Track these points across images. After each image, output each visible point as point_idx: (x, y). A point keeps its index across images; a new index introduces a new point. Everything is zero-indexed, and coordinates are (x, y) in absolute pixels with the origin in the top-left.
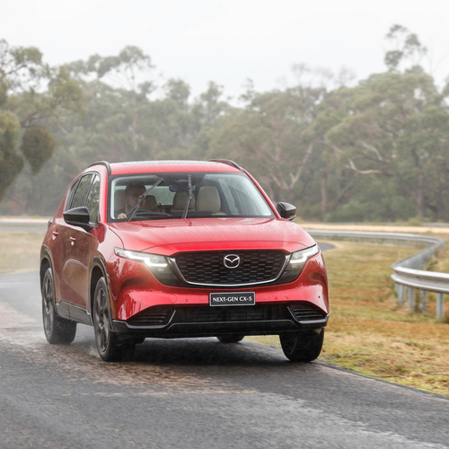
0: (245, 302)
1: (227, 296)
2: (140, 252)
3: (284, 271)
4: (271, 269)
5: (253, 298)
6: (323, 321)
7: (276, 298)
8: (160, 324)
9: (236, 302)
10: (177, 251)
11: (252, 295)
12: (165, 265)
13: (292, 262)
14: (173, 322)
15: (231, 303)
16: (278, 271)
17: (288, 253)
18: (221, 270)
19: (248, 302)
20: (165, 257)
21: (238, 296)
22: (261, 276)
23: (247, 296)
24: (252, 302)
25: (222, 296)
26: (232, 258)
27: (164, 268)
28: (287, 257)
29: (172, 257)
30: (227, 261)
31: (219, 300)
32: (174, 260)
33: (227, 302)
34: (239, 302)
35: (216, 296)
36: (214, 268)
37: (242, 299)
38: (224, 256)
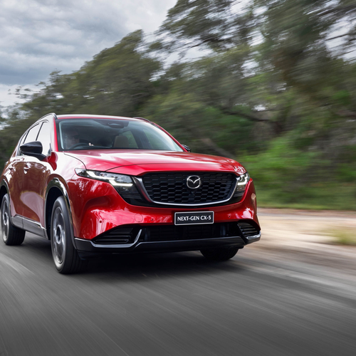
1: (190, 215)
5: (212, 217)
6: (258, 236)
9: (197, 221)
12: (131, 185)
19: (208, 221)
20: (131, 176)
24: (211, 221)
29: (138, 176)
32: (140, 180)
33: (190, 221)
37: (203, 218)
38: (187, 177)
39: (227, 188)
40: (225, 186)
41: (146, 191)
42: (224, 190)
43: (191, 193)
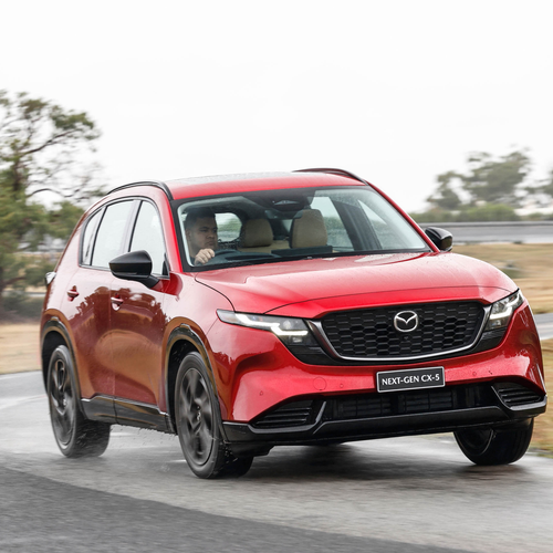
0: (429, 383)
2: (264, 315)
3: (483, 331)
4: (464, 329)
7: (474, 373)
8: (302, 424)
10: (323, 310)
11: (440, 372)
13: (492, 317)
14: (322, 420)
15: (410, 385)
16: (474, 333)
17: (488, 304)
18: (390, 336)
21: (419, 374)
22: (451, 341)
23: (433, 373)
25: (394, 375)
26: (406, 316)
27: (303, 338)
28: (487, 310)
30: (398, 321)
31: (390, 382)
34: (421, 383)
35: (386, 376)
36: (380, 333)
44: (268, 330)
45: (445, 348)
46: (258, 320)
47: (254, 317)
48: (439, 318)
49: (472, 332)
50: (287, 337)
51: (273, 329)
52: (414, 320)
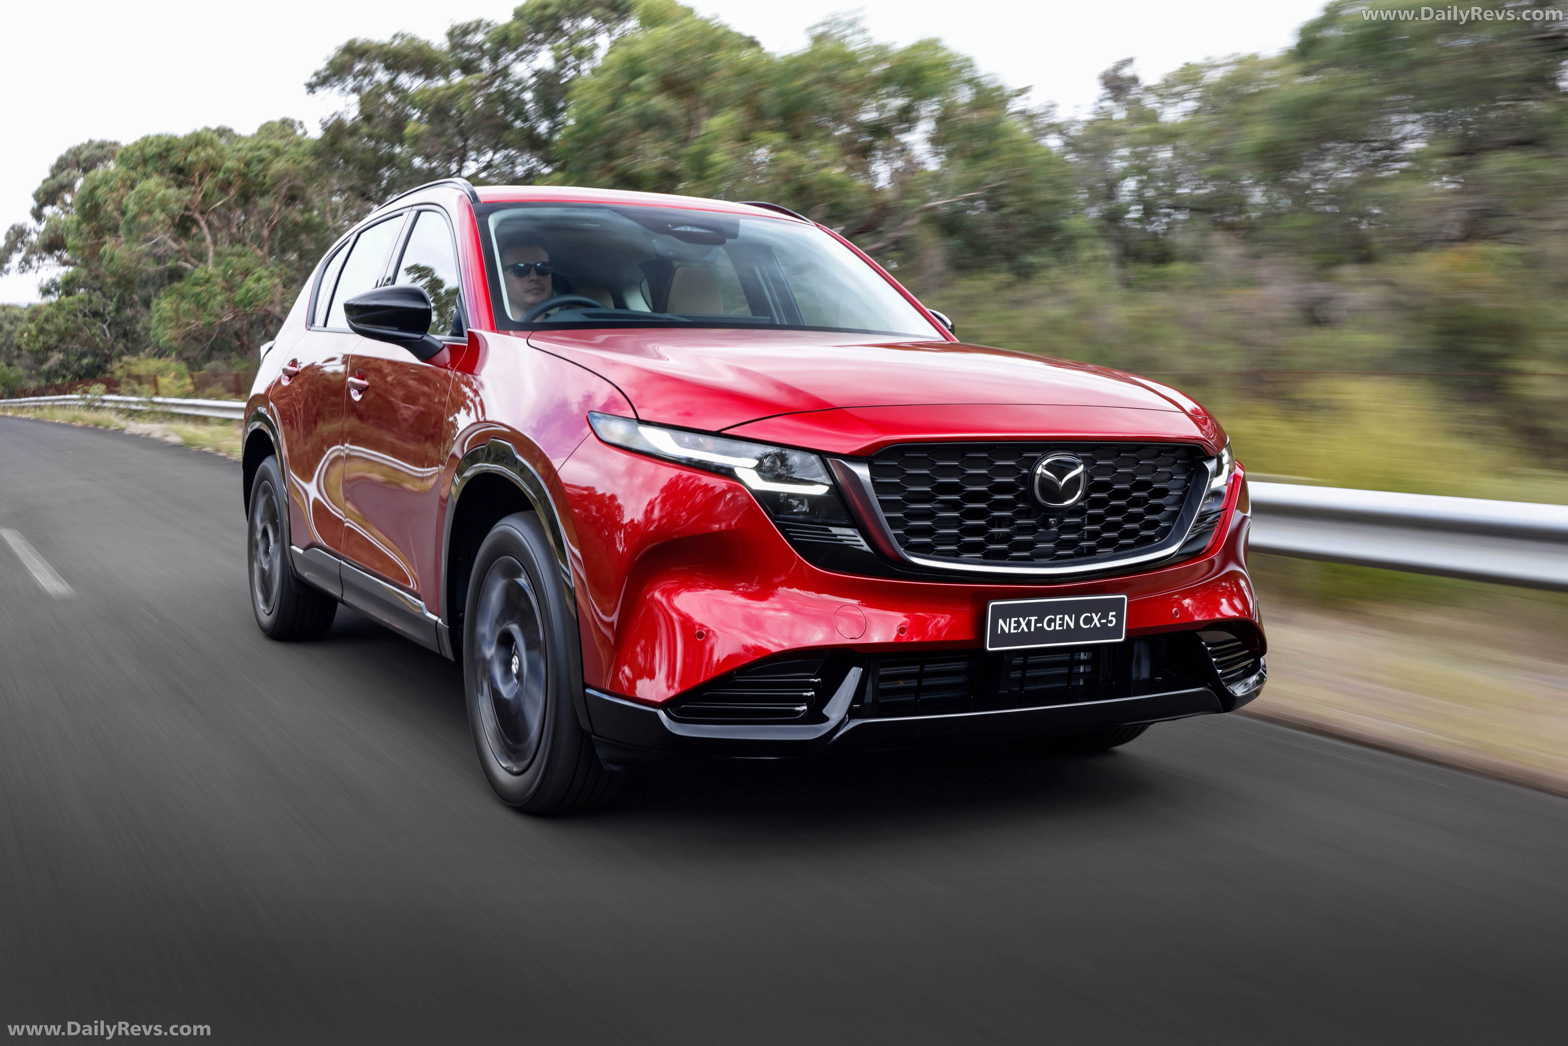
0: (1093, 633)
1: (1041, 612)
2: (718, 434)
4: (1162, 509)
5: (1119, 617)
8: (796, 719)
9: (1067, 634)
10: (878, 439)
11: (1119, 606)
12: (820, 490)
14: (852, 713)
15: (1055, 636)
17: (1212, 454)
18: (1021, 514)
19: (1104, 631)
20: (822, 456)
21: (1075, 610)
22: (1133, 533)
23: (1103, 608)
24: (1116, 632)
25: (1023, 611)
26: (1060, 469)
27: (813, 500)
28: (1210, 466)
29: (856, 457)
30: (1043, 480)
32: (863, 472)
33: (1040, 635)
34: (1078, 631)
35: (1005, 613)
37: (1089, 620)
38: (1035, 462)
39: (1169, 504)
40: (1163, 493)
41: (882, 516)
42: (1159, 509)
43: (1047, 526)
44: (727, 473)
45: (1122, 551)
46: (698, 447)
47: (687, 437)
48: (1122, 478)
49: (1173, 516)
50: (775, 495)
51: (740, 473)
52: (1076, 480)
